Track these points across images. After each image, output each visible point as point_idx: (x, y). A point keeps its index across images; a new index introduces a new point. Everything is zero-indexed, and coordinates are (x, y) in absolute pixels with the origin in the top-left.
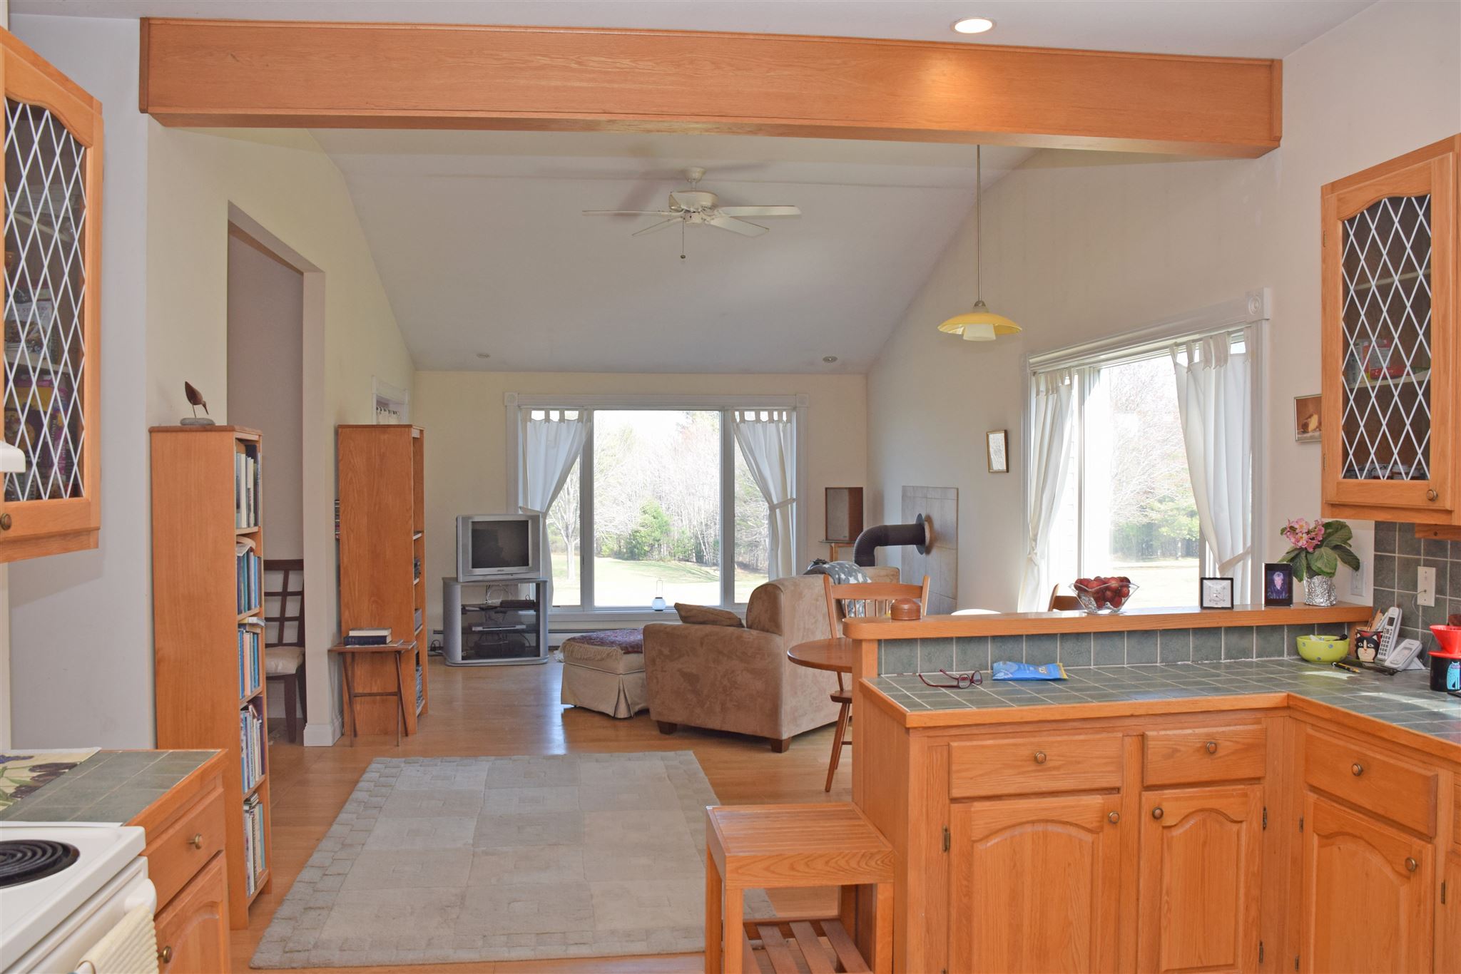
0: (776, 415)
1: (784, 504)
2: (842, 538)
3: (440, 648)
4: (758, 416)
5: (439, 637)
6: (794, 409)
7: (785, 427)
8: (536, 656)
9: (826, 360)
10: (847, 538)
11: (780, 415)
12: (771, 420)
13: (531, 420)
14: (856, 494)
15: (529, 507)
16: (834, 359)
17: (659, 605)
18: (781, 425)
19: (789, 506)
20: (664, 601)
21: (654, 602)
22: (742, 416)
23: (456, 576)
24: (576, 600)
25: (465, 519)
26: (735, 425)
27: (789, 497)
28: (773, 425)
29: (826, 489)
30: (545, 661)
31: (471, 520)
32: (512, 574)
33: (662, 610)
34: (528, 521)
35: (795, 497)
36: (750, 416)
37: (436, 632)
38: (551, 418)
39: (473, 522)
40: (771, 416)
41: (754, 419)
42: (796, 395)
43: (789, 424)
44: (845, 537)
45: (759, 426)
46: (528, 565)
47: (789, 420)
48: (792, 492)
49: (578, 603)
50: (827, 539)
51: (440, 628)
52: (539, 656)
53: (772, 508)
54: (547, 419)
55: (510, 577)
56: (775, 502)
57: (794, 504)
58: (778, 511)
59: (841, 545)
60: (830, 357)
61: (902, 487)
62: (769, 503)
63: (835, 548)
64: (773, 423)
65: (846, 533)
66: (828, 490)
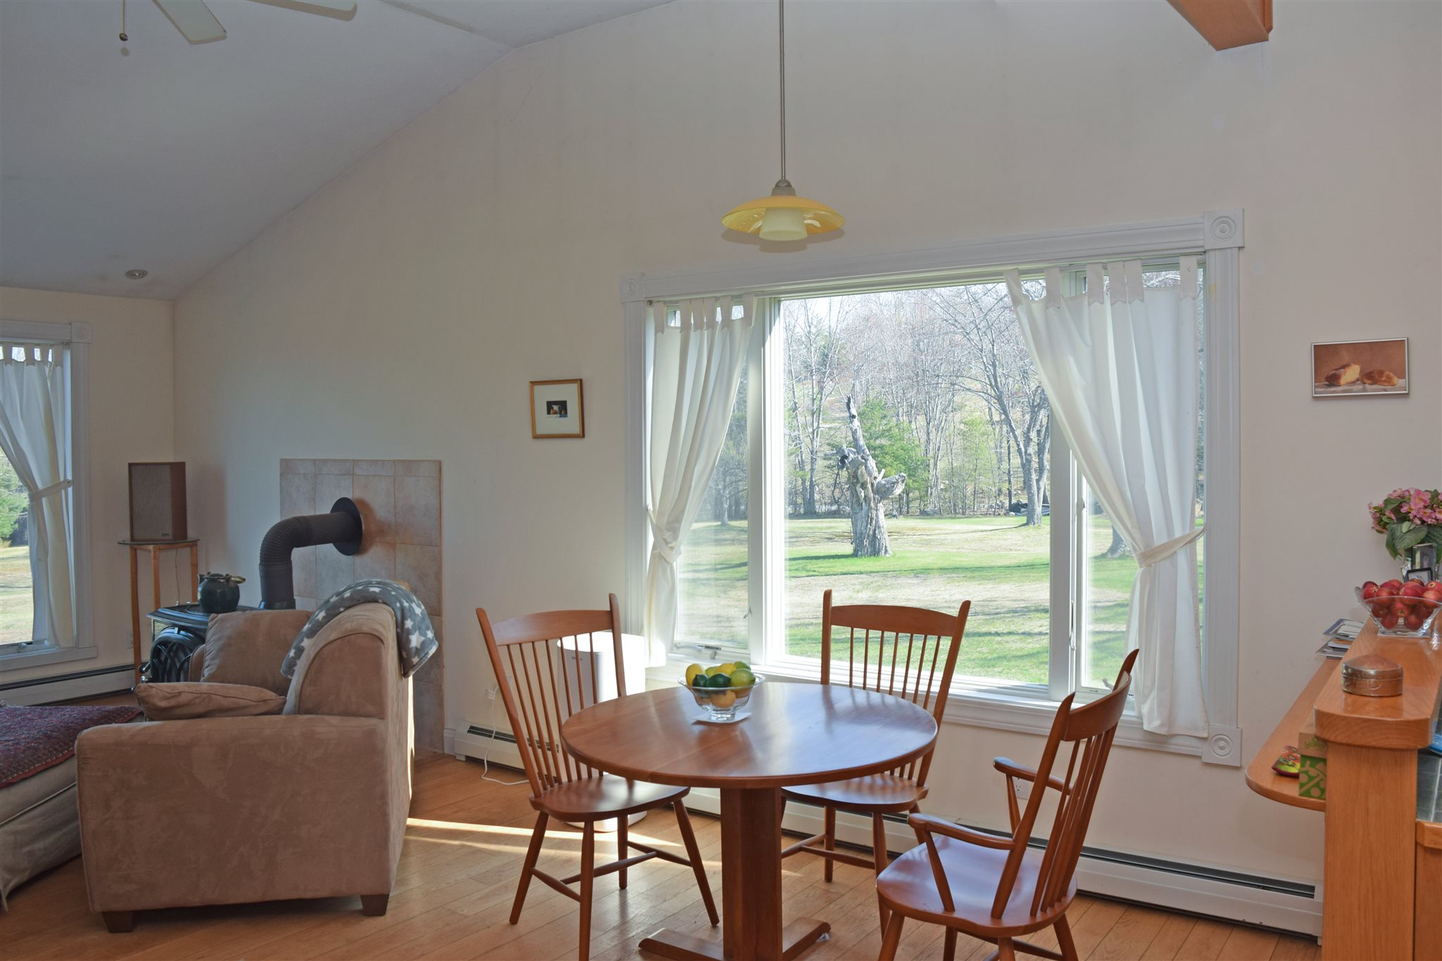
0: (37, 354)
1: (56, 488)
2: (159, 536)
4: (7, 353)
6: (67, 344)
7: (53, 371)
9: (130, 274)
10: (170, 537)
11: (45, 355)
12: (30, 358)
14: (178, 469)
16: (143, 274)
18: (47, 369)
19: (63, 492)
27: (62, 479)
28: (33, 369)
29: (130, 465)
35: (69, 477)
40: (29, 355)
42: (70, 324)
43: (59, 368)
44: (166, 535)
45: (10, 369)
47: (59, 362)
48: (66, 471)
50: (132, 539)
53: (35, 497)
56: (40, 486)
57: (70, 490)
58: (44, 500)
59: (162, 547)
60: (137, 271)
61: (281, 460)
62: (30, 489)
63: (154, 552)
64: (34, 364)
65: (168, 528)
66: (133, 467)
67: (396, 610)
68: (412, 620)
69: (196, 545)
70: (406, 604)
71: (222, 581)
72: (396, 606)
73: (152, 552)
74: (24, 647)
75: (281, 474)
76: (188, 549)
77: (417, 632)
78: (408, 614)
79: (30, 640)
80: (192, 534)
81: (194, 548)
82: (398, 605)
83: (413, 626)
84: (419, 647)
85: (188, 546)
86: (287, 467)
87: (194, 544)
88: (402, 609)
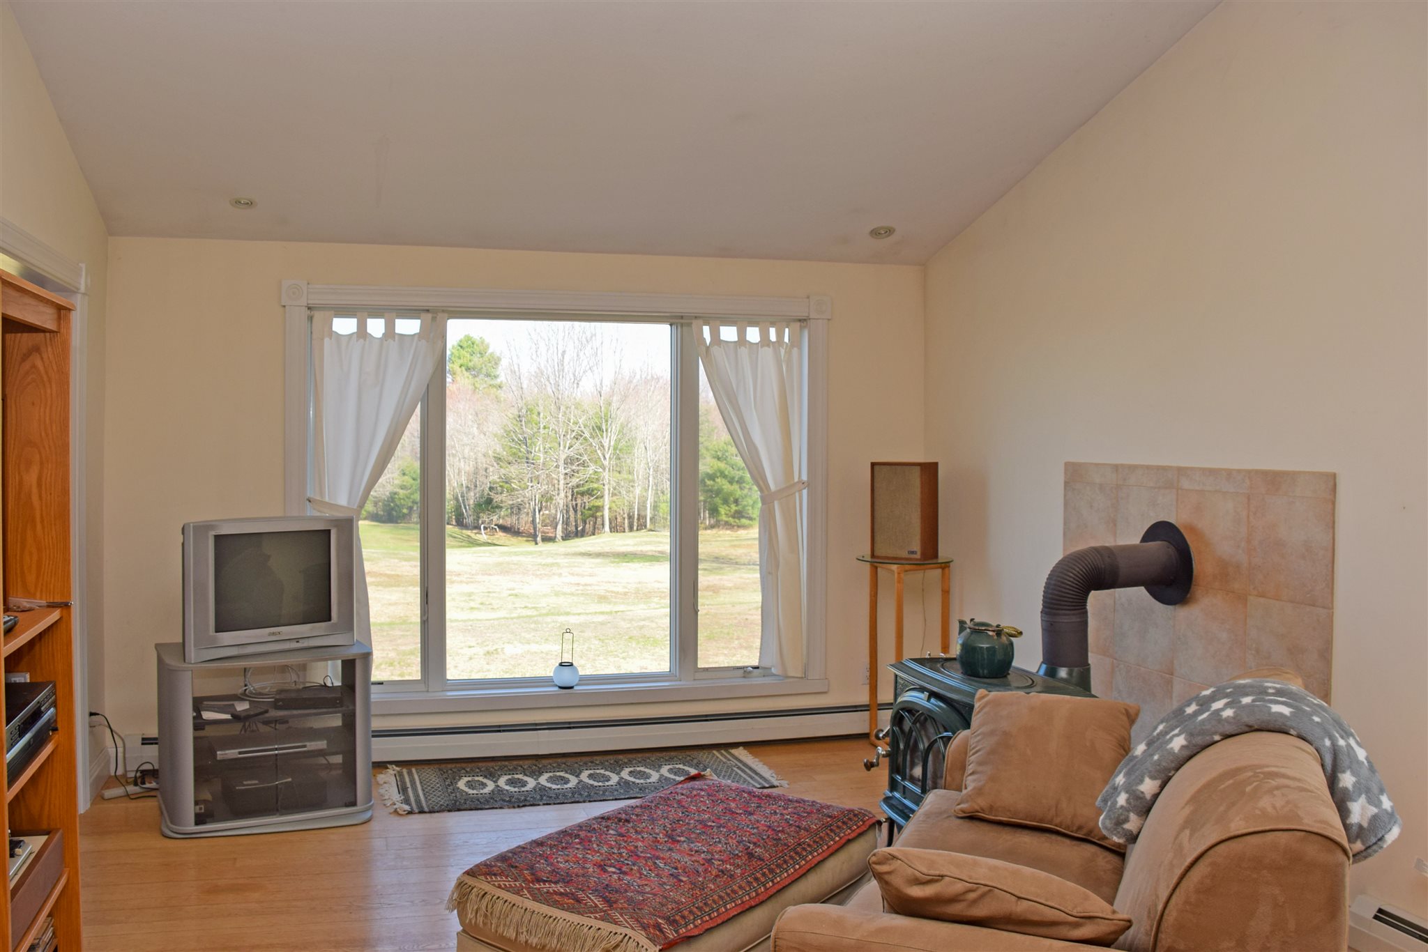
0: (773, 331)
1: (788, 490)
2: (904, 554)
3: (154, 774)
4: (742, 334)
5: (152, 752)
6: (805, 322)
7: (789, 353)
8: (347, 805)
9: (875, 233)
10: (918, 556)
11: (780, 335)
12: (765, 340)
13: (331, 333)
14: (930, 471)
15: (327, 499)
16: (890, 231)
17: (566, 678)
18: (783, 351)
19: (797, 494)
20: (576, 670)
21: (556, 668)
22: (715, 334)
23: (181, 641)
24: (413, 672)
25: (202, 529)
26: (704, 349)
28: (767, 352)
29: (873, 465)
30: (368, 815)
31: (214, 533)
32: (297, 640)
33: (571, 688)
34: (329, 532)
35: (805, 478)
36: (729, 333)
37: (146, 741)
38: (369, 331)
39: (218, 538)
40: (764, 335)
41: (736, 339)
42: (808, 297)
43: (795, 350)
44: (913, 552)
45: (744, 351)
46: (328, 618)
47: (795, 342)
48: (801, 471)
49: (417, 676)
50: (873, 556)
51: (153, 732)
52: (353, 804)
53: (768, 499)
54: (362, 330)
55: (294, 645)
56: (773, 487)
57: (805, 492)
58: (776, 504)
59: (907, 567)
60: (882, 228)
61: (1067, 464)
62: (761, 490)
63: (899, 573)
64: (768, 346)
65: (916, 546)
66: (876, 468)
67: (1323, 751)
68: (1353, 774)
69: (949, 567)
70: (1341, 742)
71: (991, 633)
72: (1324, 746)
73: (896, 575)
74: (750, 672)
75: (1066, 483)
76: (940, 571)
77: (1363, 796)
78: (1344, 760)
79: (756, 663)
80: (944, 552)
81: (947, 570)
82: (1328, 743)
83: (1354, 785)
84: (1365, 825)
85: (941, 568)
86: (1075, 474)
87: (945, 566)
88: (1335, 751)
